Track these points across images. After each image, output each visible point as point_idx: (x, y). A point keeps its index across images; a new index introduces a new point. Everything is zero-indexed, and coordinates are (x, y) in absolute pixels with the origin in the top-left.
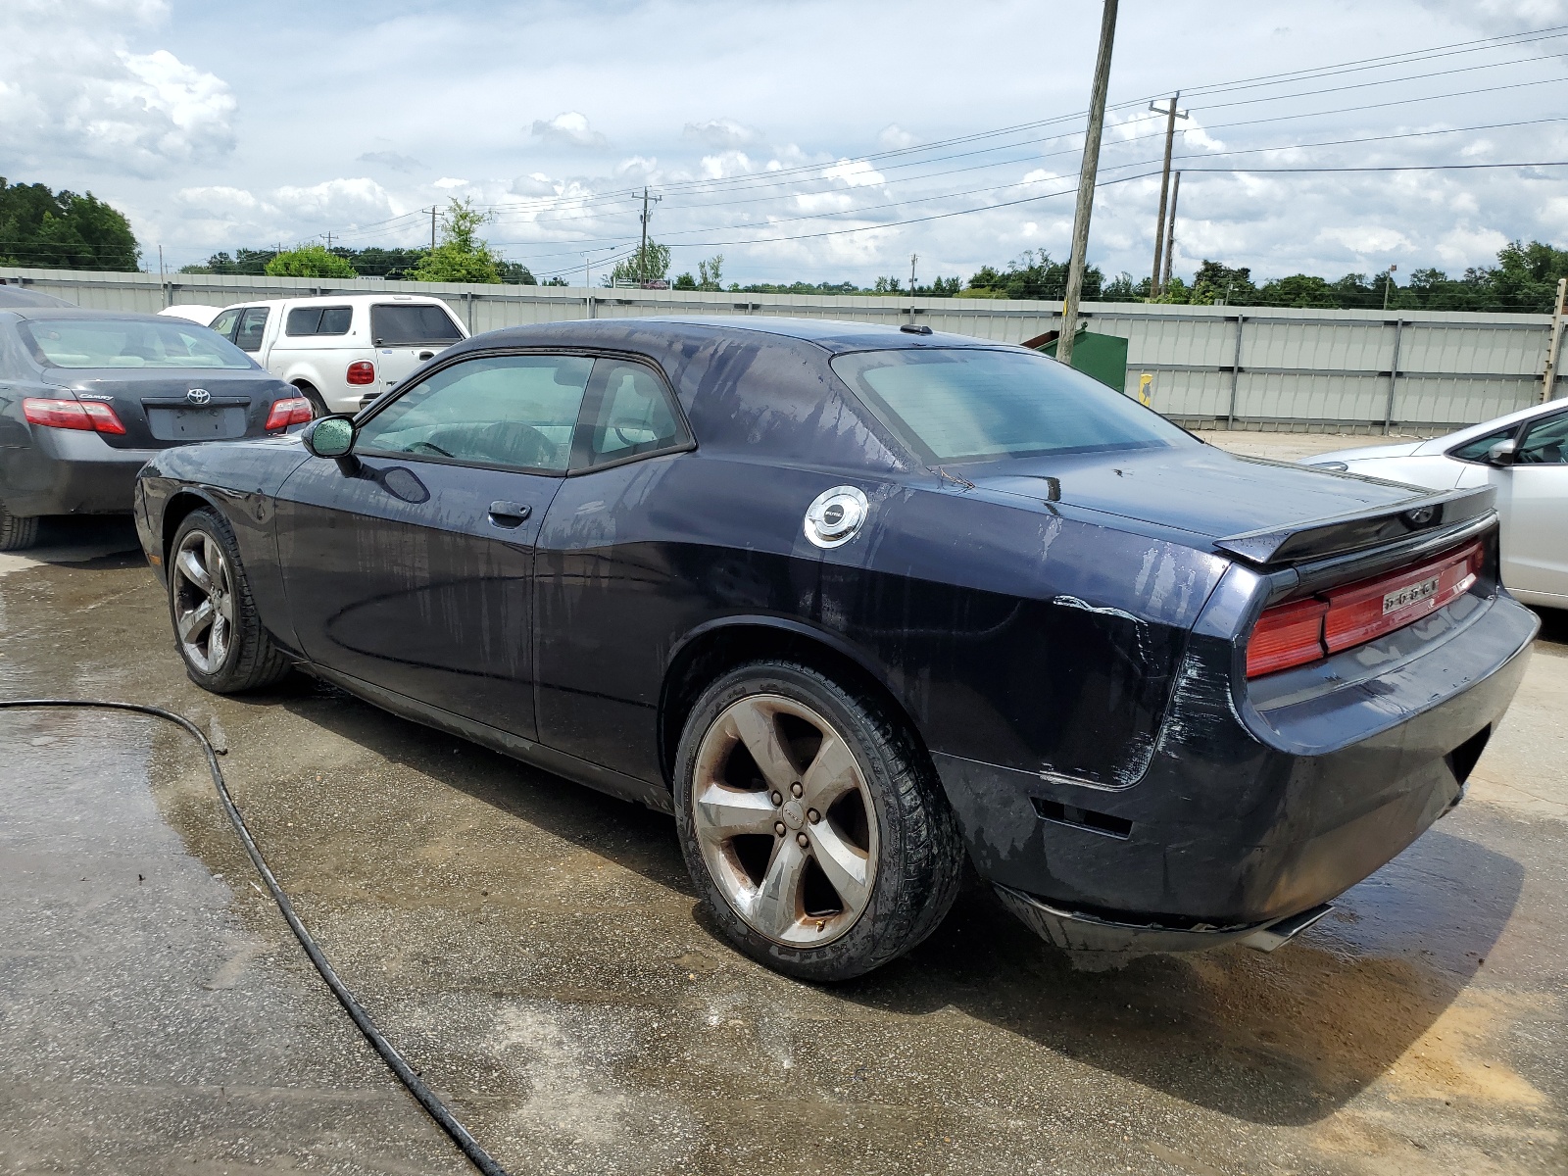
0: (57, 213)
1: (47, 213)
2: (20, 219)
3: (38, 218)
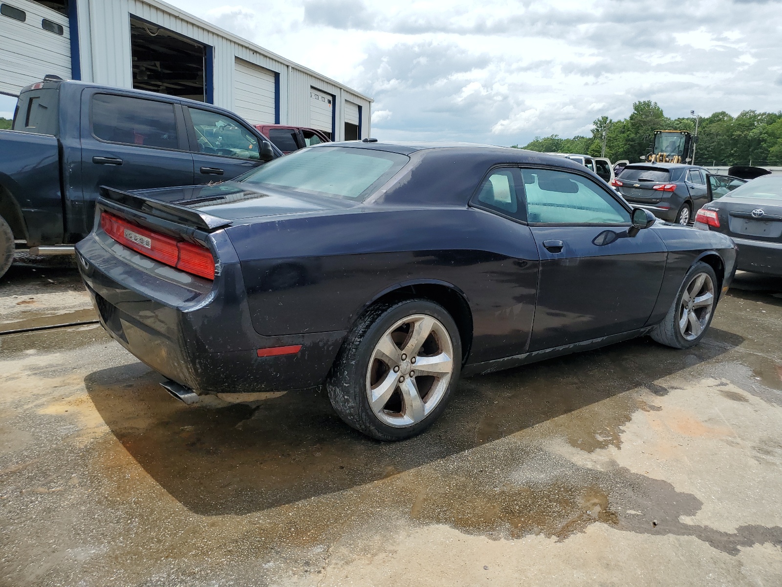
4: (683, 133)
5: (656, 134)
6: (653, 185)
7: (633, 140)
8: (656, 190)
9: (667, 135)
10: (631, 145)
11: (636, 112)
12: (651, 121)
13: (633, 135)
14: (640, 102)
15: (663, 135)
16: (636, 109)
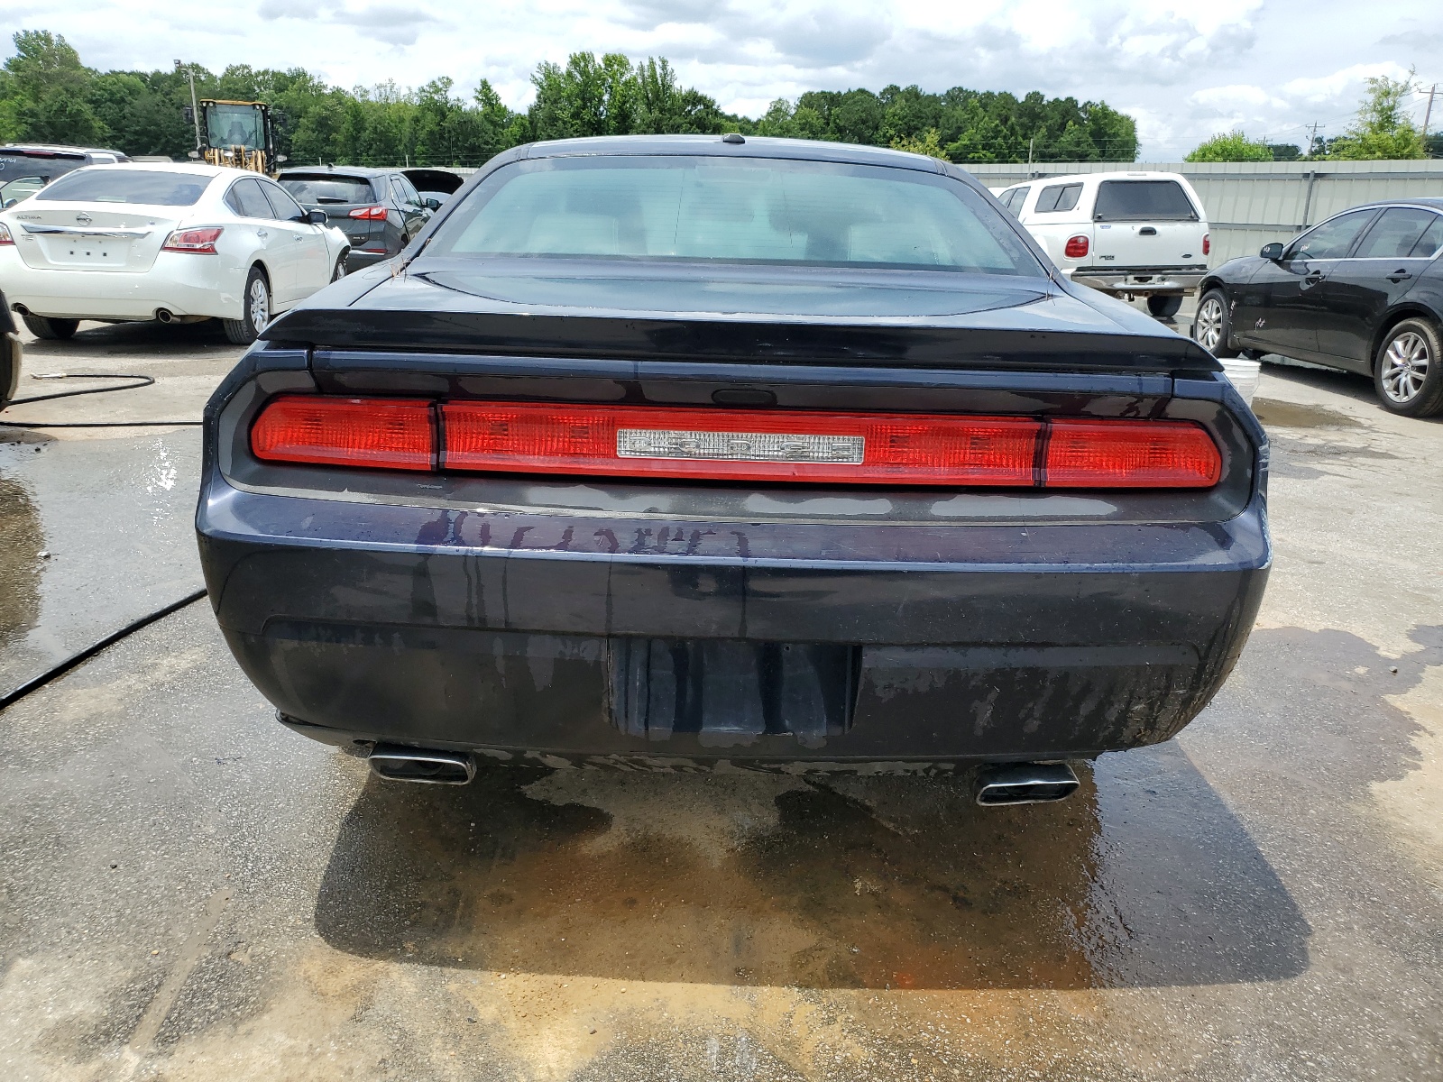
0: (1079, 122)
1: (1071, 123)
2: (1049, 129)
3: (1063, 127)
4: (258, 107)
5: (205, 108)
6: (349, 209)
7: (33, 114)
8: (355, 218)
9: (227, 109)
10: (31, 124)
11: (22, 54)
12: (61, 74)
13: (29, 104)
14: (26, 33)
15: (219, 108)
16: (21, 48)
